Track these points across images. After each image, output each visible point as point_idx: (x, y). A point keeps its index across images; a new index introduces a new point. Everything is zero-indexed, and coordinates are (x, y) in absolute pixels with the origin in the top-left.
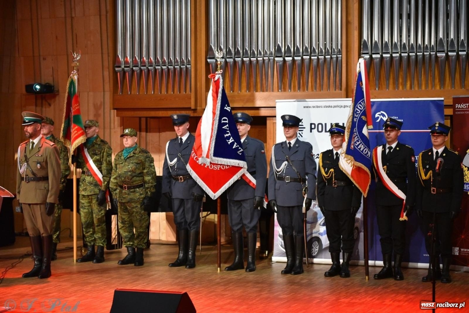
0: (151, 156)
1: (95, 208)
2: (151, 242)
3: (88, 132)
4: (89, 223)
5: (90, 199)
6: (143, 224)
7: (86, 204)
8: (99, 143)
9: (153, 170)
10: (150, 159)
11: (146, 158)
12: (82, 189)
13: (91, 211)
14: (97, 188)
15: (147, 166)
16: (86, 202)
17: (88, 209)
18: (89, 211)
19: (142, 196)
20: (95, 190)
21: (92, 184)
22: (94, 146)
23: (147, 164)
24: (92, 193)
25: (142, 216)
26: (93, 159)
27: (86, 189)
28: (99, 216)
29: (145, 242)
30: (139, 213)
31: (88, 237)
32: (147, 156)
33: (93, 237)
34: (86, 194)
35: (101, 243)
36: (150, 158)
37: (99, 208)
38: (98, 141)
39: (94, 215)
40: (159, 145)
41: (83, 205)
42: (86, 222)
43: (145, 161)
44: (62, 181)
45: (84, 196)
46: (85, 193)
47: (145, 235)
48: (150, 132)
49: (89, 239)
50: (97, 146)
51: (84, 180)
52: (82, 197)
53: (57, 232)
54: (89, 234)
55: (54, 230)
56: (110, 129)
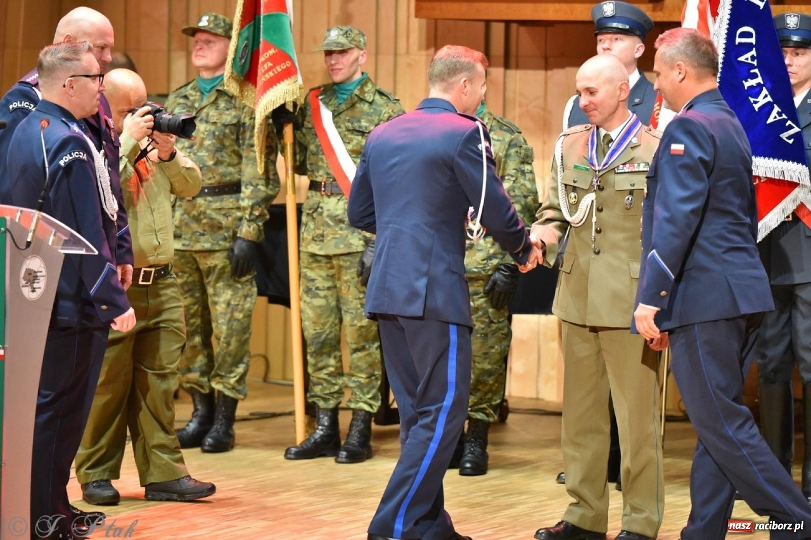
0: (525, 141)
1: (350, 298)
2: (511, 404)
3: (337, 67)
4: (326, 338)
5: (332, 268)
6: (492, 347)
7: (320, 283)
8: (369, 97)
9: (529, 185)
10: (523, 151)
11: (509, 146)
12: (310, 238)
13: (333, 303)
14: (356, 234)
15: (513, 172)
16: (321, 276)
17: (325, 297)
18: (328, 304)
19: (495, 262)
20: (352, 241)
21: (342, 221)
22: (353, 106)
23: (512, 167)
24: (342, 249)
25: (492, 322)
26: (350, 147)
27: (323, 236)
28: (361, 320)
29: (494, 403)
30: (480, 313)
31: (321, 384)
32: (511, 141)
33: (335, 384)
34: (322, 253)
35: (365, 402)
36: (521, 147)
37: (361, 296)
38: (368, 92)
39: (347, 319)
40: (545, 109)
41: (310, 285)
42: (319, 335)
43: (507, 156)
44: (257, 213)
45: (313, 255)
46: (321, 249)
47: (496, 382)
48: (517, 67)
49: (322, 391)
50: (366, 107)
51: (316, 208)
52: (311, 260)
53: (237, 367)
54: (323, 374)
55: (229, 359)
56: (396, 54)
